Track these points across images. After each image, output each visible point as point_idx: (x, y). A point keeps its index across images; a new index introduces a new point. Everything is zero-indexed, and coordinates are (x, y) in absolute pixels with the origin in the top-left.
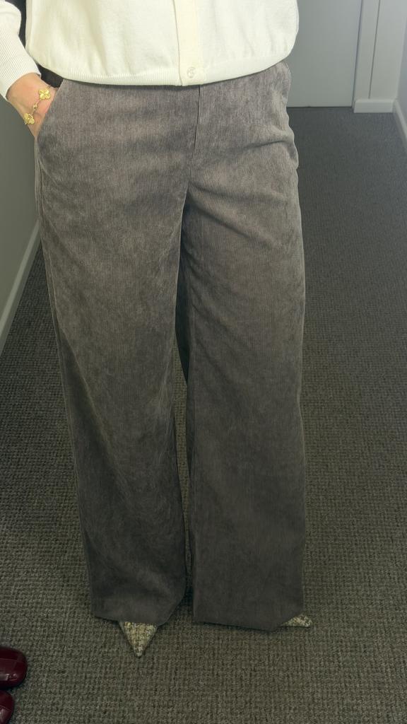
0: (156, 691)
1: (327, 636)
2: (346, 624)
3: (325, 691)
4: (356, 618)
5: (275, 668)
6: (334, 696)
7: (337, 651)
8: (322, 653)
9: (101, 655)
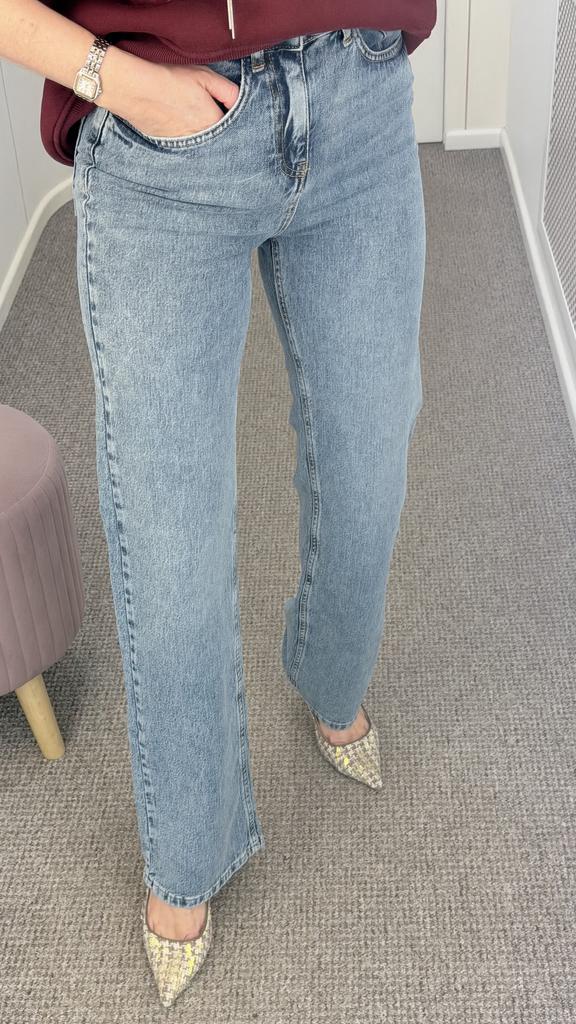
0: (102, 960)
1: (346, 876)
2: (374, 859)
3: (337, 952)
4: (388, 849)
5: (271, 923)
6: (350, 959)
7: (359, 897)
8: (337, 901)
9: (30, 914)
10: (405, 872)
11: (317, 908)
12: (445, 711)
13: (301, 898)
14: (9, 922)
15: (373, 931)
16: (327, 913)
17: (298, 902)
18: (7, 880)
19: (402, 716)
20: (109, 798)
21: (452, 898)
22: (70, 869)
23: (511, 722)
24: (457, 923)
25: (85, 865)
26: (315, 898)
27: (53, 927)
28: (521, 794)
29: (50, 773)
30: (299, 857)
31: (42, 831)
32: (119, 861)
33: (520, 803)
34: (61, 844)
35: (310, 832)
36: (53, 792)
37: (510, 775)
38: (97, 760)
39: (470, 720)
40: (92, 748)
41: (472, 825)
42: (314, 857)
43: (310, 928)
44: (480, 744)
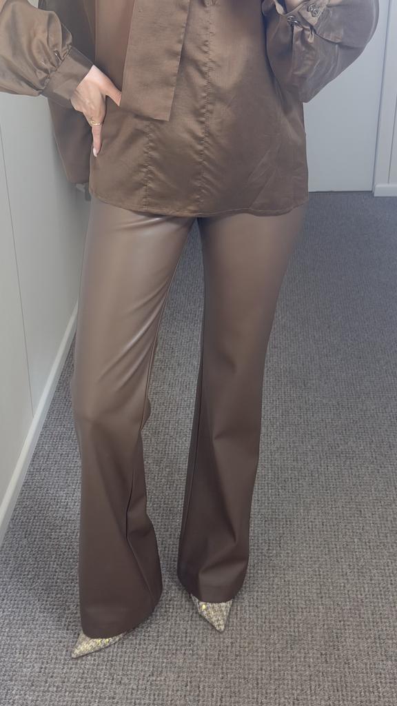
1: (366, 669)
5: (317, 697)
8: (362, 685)
22: (173, 654)
26: (346, 682)
34: (165, 637)
42: (342, 654)
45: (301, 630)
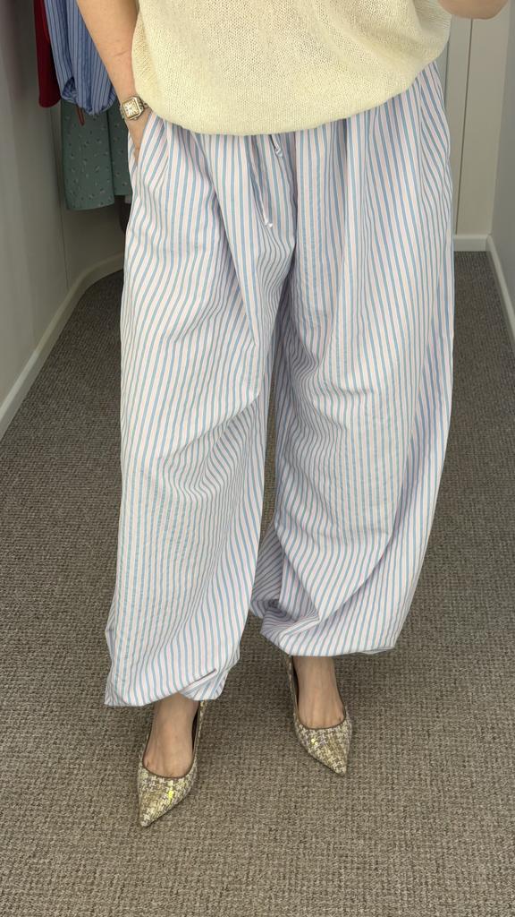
10: (385, 848)
11: (300, 876)
12: (427, 708)
13: (285, 866)
14: (7, 872)
15: (353, 901)
16: (309, 881)
17: (282, 870)
18: (8, 835)
19: (386, 711)
20: (109, 767)
21: (429, 874)
22: (68, 828)
23: (488, 721)
24: (433, 897)
25: (82, 826)
26: (297, 867)
27: (49, 878)
28: (497, 785)
29: (55, 743)
30: (284, 830)
31: (43, 794)
32: (114, 824)
33: (495, 793)
34: (60, 806)
35: (295, 808)
36: (56, 760)
37: (487, 767)
38: (99, 734)
39: (450, 718)
40: (95, 723)
41: (450, 810)
42: (299, 830)
43: (292, 894)
44: (458, 739)
45: (248, 798)
